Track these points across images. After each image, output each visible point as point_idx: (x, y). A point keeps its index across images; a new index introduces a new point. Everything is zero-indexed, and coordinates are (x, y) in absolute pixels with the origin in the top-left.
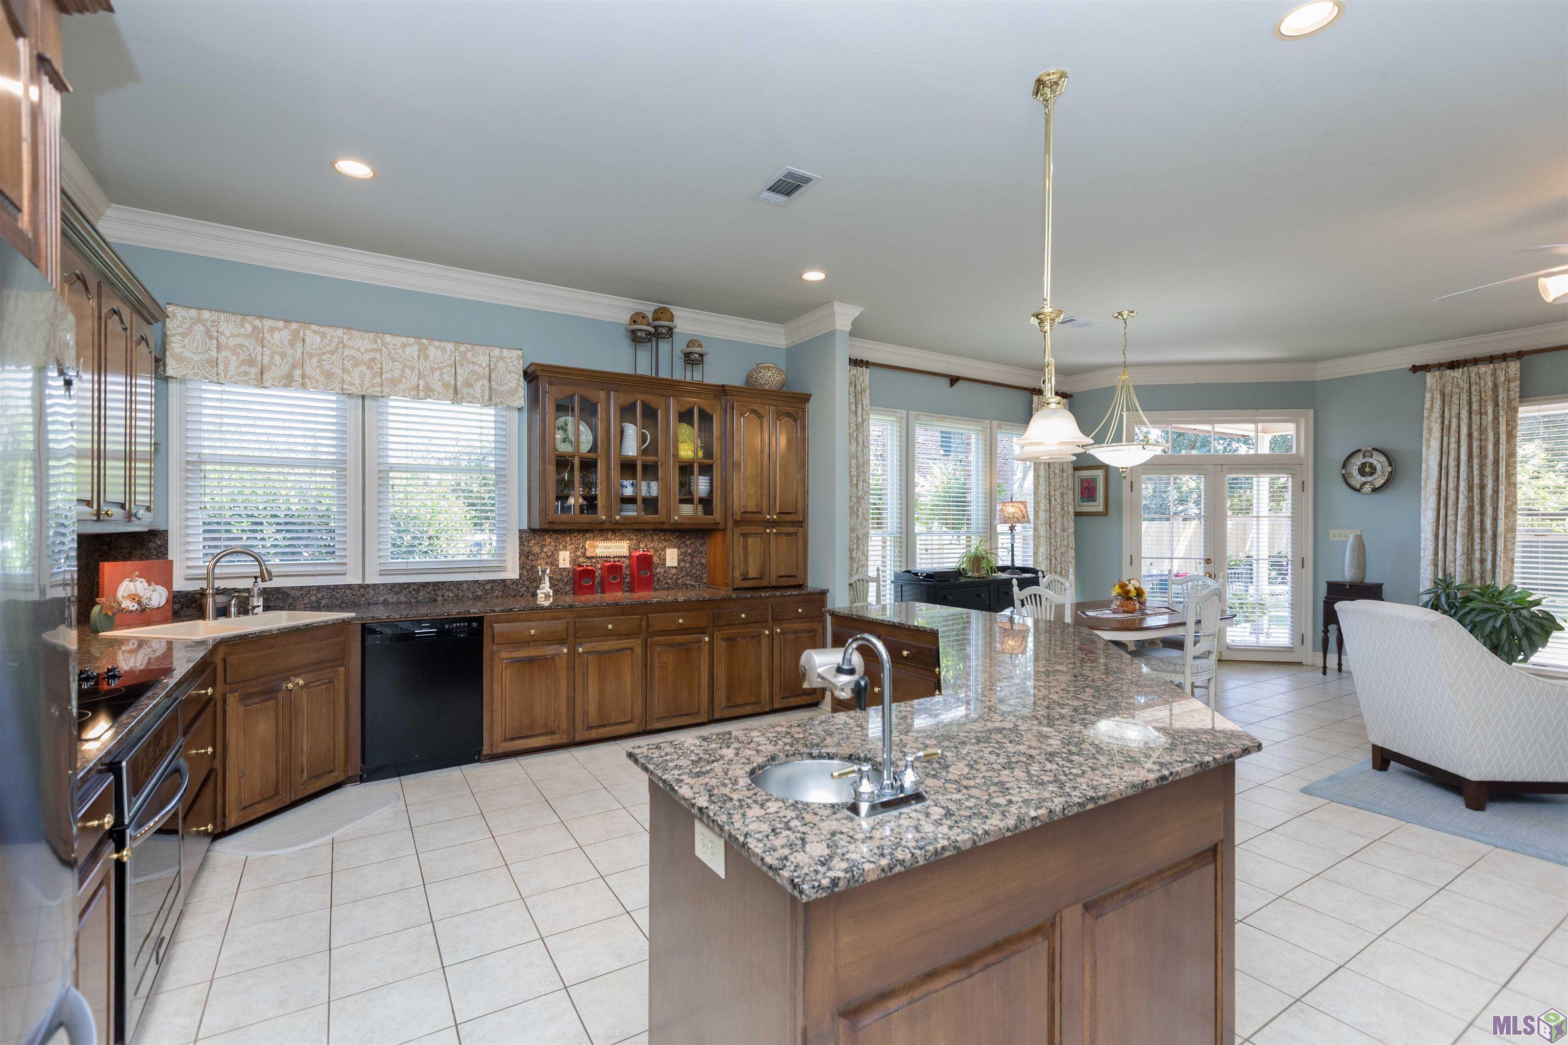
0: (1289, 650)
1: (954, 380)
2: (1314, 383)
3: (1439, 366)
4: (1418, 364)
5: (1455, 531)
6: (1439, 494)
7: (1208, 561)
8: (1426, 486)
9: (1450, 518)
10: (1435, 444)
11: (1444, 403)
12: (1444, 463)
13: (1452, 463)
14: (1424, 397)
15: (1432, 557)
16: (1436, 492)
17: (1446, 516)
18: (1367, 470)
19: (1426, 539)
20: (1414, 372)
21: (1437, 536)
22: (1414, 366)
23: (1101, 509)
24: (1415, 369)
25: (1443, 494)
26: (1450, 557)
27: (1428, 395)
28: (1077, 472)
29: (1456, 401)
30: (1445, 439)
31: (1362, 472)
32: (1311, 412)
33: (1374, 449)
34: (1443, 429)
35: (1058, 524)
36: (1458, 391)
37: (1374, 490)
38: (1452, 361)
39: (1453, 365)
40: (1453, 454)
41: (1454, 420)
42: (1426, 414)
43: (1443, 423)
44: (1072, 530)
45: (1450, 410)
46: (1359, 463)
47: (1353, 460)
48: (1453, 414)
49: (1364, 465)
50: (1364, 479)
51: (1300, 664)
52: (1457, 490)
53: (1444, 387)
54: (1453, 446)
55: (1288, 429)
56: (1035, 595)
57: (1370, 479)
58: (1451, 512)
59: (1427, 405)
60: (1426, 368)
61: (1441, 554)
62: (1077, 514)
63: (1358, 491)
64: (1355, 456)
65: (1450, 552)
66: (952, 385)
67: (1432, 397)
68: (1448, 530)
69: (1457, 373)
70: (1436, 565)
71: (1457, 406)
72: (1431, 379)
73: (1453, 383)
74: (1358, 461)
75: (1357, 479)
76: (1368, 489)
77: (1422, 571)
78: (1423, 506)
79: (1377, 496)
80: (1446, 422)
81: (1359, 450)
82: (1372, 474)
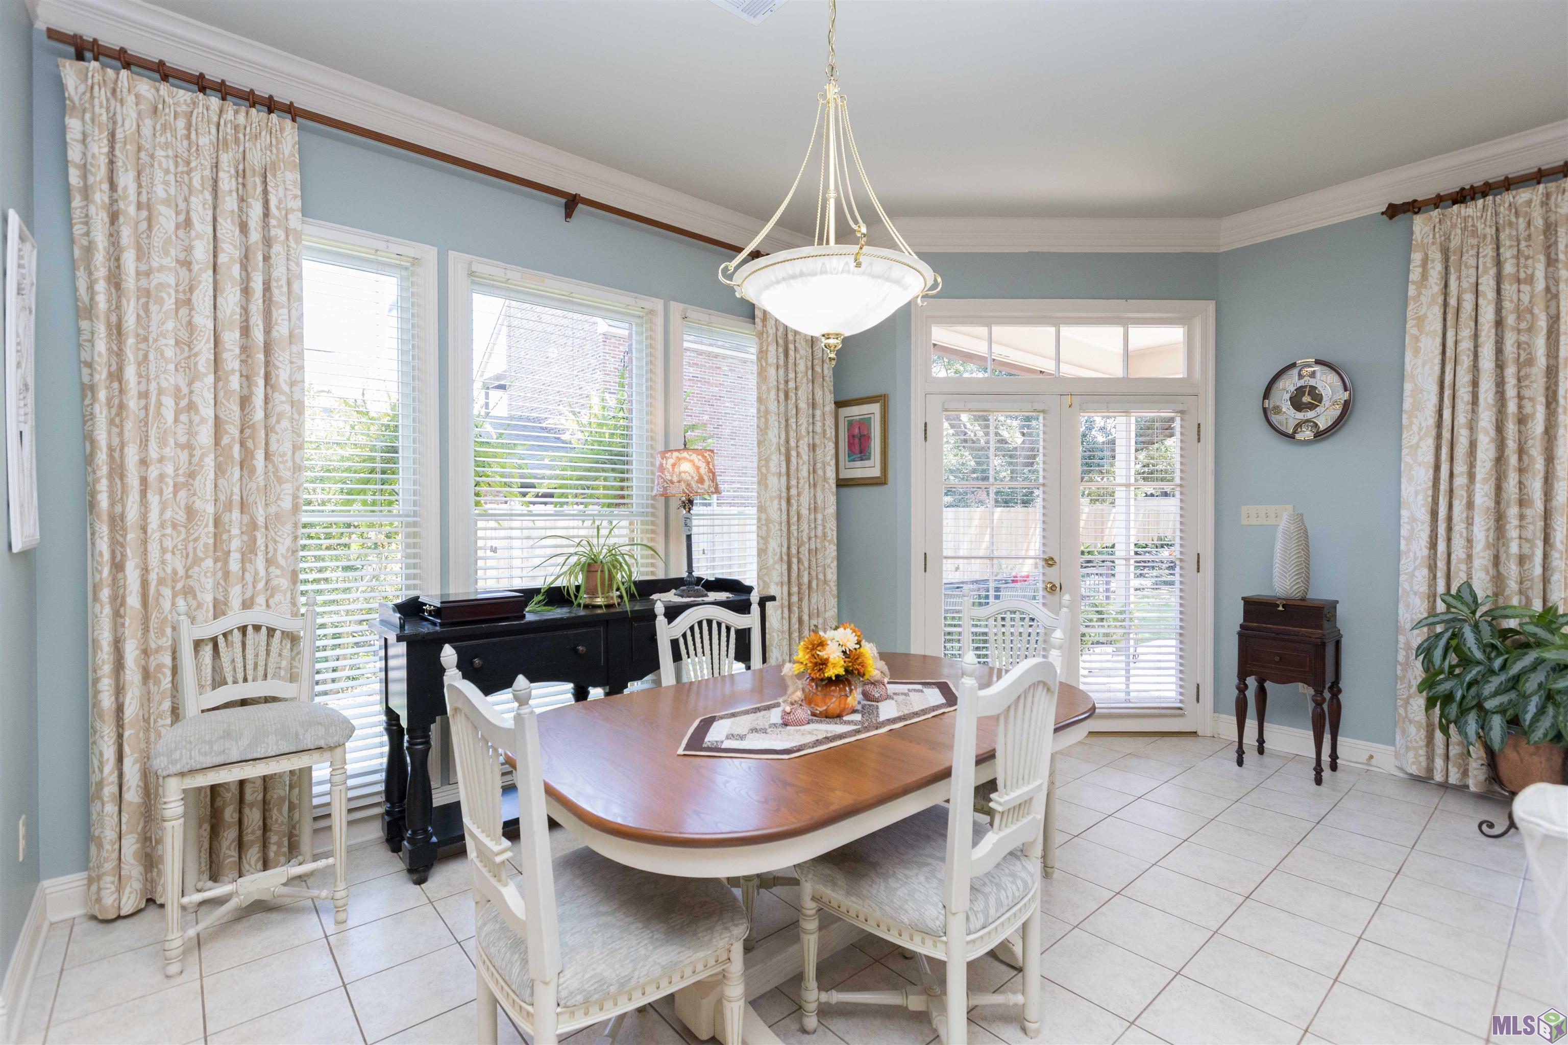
0: (1177, 712)
1: (572, 203)
2: (1216, 256)
3: (1438, 201)
4: (1398, 201)
5: (1470, 505)
6: (1439, 437)
7: (1049, 562)
8: (1411, 424)
9: (1460, 481)
10: (1430, 345)
11: (1447, 268)
12: (1448, 378)
13: (1464, 378)
14: (1408, 261)
15: (1426, 552)
16: (1434, 433)
17: (1451, 475)
18: (1306, 399)
19: (1413, 519)
20: (1391, 217)
21: (1434, 514)
22: (1391, 206)
23: (876, 472)
24: (1393, 211)
25: (1446, 435)
26: (1459, 552)
27: (1417, 257)
28: (841, 410)
29: (1472, 262)
30: (1450, 334)
31: (1297, 403)
32: (1211, 306)
33: (1318, 362)
34: (1445, 313)
35: (805, 500)
36: (1474, 241)
37: (1321, 435)
38: (1463, 189)
39: (1462, 197)
40: (1466, 361)
41: (1469, 298)
42: (1412, 290)
43: (1445, 304)
44: (831, 510)
45: (1459, 278)
46: (1292, 389)
47: (1281, 384)
48: (1465, 285)
49: (1300, 391)
50: (1300, 416)
51: (1194, 734)
52: (1472, 427)
53: (1449, 239)
54: (1466, 345)
55: (1175, 335)
56: (710, 622)
57: (1310, 414)
58: (1461, 468)
59: (1415, 275)
60: (1413, 207)
61: (1441, 547)
62: (842, 484)
63: (1291, 437)
64: (1284, 376)
65: (1458, 544)
66: (569, 214)
67: (1425, 261)
68: (1456, 503)
69: (1470, 210)
70: (1432, 569)
71: (1473, 271)
72: (1420, 224)
73: (1464, 229)
74: (1289, 384)
75: (1289, 417)
76: (1306, 434)
77: (1403, 578)
78: (1407, 459)
79: (1325, 447)
80: (1453, 302)
81: (1293, 365)
82: (1312, 407)
